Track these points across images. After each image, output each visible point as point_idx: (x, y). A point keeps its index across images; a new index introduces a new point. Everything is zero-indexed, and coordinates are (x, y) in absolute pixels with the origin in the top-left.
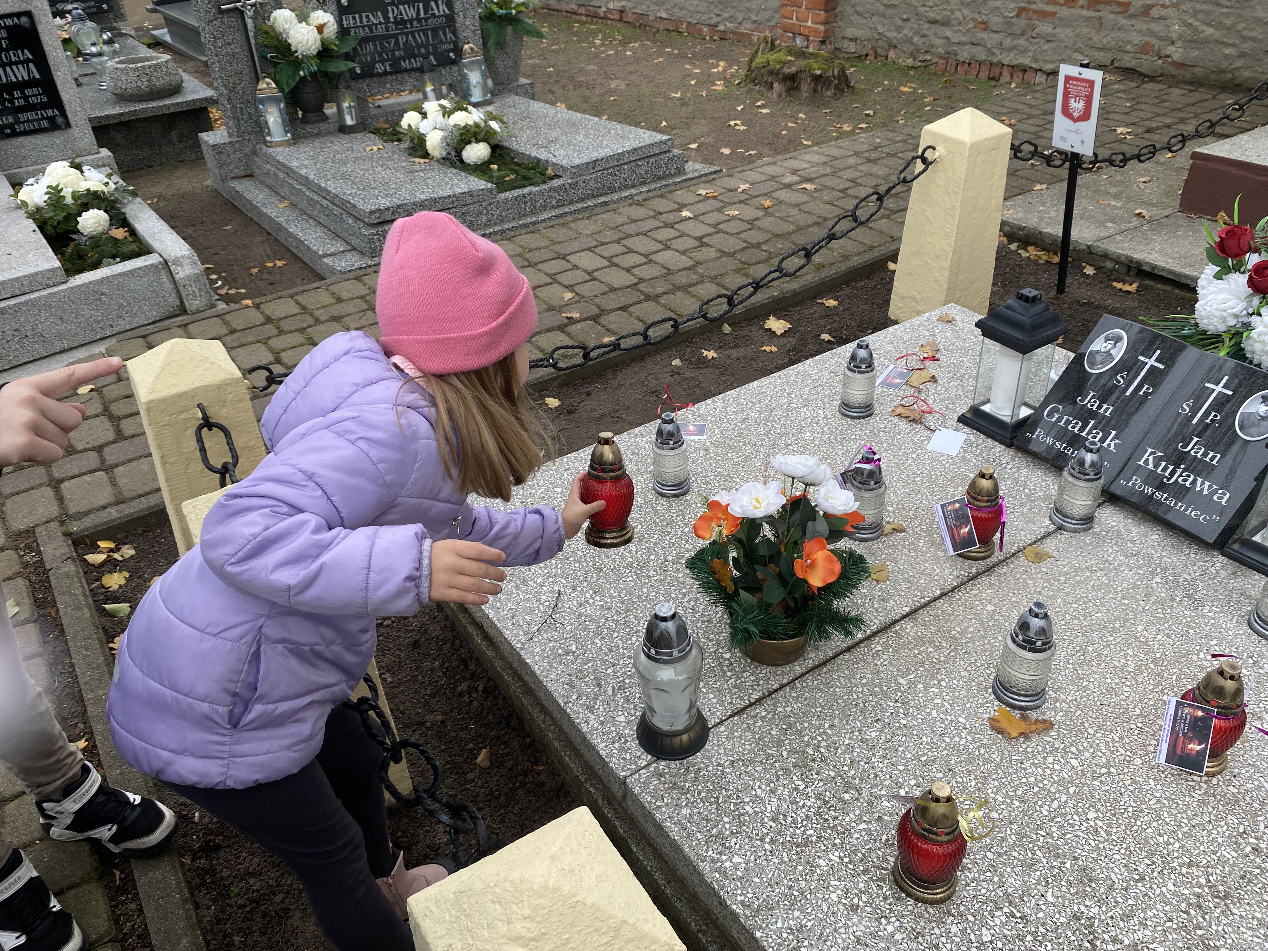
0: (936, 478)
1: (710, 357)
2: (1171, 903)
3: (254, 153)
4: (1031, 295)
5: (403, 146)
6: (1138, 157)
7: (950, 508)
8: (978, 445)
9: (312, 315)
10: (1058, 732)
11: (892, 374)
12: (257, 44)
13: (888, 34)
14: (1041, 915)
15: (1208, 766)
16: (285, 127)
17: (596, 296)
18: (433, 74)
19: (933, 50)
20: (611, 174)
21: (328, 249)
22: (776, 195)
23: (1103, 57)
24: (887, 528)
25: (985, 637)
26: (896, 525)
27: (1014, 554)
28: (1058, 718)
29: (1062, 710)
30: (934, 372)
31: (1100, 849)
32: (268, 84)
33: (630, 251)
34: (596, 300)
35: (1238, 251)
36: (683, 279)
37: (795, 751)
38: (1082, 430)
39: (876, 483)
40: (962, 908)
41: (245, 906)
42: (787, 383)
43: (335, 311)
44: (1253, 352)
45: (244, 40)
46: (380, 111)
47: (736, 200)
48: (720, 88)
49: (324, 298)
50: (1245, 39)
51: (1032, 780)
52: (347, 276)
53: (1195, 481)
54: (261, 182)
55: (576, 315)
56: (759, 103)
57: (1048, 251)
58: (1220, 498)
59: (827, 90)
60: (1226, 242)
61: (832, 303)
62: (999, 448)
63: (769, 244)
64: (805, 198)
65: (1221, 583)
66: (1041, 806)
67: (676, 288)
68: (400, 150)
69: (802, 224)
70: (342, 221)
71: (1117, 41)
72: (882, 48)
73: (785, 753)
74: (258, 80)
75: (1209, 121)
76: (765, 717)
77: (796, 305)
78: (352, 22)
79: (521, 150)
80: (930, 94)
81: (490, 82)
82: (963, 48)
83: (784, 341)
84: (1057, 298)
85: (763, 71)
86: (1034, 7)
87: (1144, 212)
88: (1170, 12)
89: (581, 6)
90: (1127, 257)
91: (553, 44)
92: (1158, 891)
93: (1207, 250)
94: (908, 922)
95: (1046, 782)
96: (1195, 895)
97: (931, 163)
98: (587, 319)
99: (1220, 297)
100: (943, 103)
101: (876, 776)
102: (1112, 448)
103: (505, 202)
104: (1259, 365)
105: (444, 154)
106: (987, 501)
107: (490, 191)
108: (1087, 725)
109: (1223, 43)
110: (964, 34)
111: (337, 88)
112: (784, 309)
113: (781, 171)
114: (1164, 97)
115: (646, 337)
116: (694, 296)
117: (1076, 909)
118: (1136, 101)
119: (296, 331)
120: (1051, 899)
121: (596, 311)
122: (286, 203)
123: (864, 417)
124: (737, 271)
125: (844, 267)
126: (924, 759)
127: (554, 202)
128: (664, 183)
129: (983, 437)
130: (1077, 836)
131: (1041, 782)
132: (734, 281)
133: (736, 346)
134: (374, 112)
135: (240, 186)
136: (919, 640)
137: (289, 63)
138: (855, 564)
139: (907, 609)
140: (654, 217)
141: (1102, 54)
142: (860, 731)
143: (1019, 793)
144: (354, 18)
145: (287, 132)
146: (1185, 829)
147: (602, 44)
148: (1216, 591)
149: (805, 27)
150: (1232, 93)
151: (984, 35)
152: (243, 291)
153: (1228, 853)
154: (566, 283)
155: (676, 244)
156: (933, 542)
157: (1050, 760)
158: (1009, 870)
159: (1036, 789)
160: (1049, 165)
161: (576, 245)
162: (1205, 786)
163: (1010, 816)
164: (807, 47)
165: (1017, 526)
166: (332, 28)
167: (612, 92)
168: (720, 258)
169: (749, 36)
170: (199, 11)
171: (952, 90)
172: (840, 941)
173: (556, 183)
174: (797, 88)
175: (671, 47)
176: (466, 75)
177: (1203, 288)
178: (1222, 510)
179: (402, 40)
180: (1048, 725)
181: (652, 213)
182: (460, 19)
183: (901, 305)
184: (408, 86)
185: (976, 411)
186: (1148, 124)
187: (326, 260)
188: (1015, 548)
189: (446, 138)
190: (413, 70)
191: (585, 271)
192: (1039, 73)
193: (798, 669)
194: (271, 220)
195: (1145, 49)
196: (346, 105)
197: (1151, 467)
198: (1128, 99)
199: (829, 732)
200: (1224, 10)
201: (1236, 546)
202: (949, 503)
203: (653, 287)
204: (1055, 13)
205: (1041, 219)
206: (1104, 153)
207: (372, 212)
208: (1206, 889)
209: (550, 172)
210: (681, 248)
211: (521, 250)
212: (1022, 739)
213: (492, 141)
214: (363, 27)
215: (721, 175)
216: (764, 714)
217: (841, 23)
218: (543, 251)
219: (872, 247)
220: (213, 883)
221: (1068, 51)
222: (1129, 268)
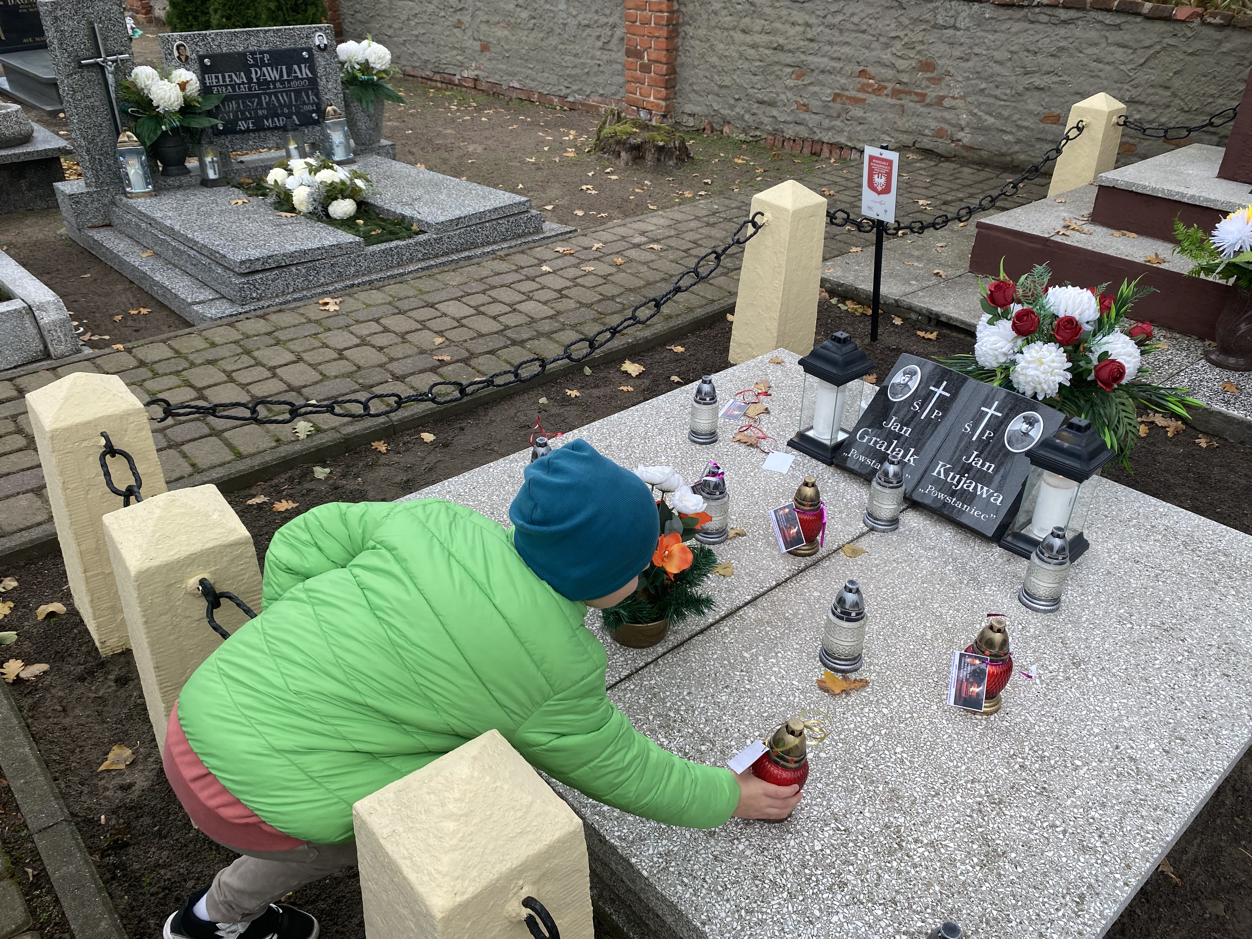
0: (771, 491)
1: (573, 396)
2: (959, 810)
3: (113, 203)
4: (842, 337)
5: (270, 200)
6: (934, 225)
7: (781, 513)
8: (804, 464)
9: (186, 359)
10: (872, 688)
11: (732, 407)
12: (117, 98)
13: (722, 111)
14: (860, 827)
15: (986, 706)
16: (146, 179)
17: (466, 341)
18: (297, 133)
19: (762, 127)
20: (474, 231)
21: (197, 297)
22: (627, 253)
23: (907, 139)
24: (731, 533)
25: (813, 617)
26: (738, 530)
27: (835, 551)
28: (872, 678)
29: (875, 671)
30: (767, 405)
31: (905, 775)
32: (129, 137)
33: (495, 301)
34: (465, 344)
35: (1003, 301)
36: (546, 327)
37: (660, 715)
38: (887, 448)
39: (721, 493)
40: (798, 827)
41: (158, 893)
42: (643, 415)
43: (211, 354)
44: (1019, 383)
45: (104, 93)
46: (242, 166)
47: (591, 257)
48: (572, 155)
49: (198, 342)
50: (1019, 127)
51: (852, 726)
52: (219, 322)
53: (976, 487)
54: (121, 232)
55: (447, 358)
56: (608, 170)
57: (863, 305)
58: (996, 500)
59: (669, 160)
60: (995, 294)
61: (679, 349)
62: (822, 466)
63: (622, 296)
64: (653, 257)
65: (998, 568)
66: (860, 746)
67: (539, 335)
68: (265, 203)
69: (651, 279)
70: (210, 270)
71: (917, 126)
72: (717, 123)
73: (651, 717)
74: (118, 134)
75: (990, 196)
76: (633, 690)
77: (648, 350)
78: (214, 81)
79: (386, 207)
80: (761, 166)
81: (352, 142)
82: (788, 126)
83: (638, 382)
84: (870, 345)
85: (611, 141)
86: (846, 93)
87: (941, 272)
88: (959, 103)
89: (435, 73)
90: (928, 310)
91: (410, 108)
92: (949, 802)
93: (981, 301)
94: (755, 841)
95: (863, 727)
96: (977, 803)
97: (760, 227)
98: (457, 361)
99: (993, 339)
100: (772, 174)
101: (727, 730)
102: (912, 463)
103: (373, 254)
104: (1024, 394)
105: (311, 208)
106: (811, 506)
107: (358, 244)
108: (895, 682)
109: (1002, 131)
110: (789, 115)
111: (199, 143)
112: (638, 354)
113: (631, 232)
114: (958, 175)
115: (516, 375)
116: (557, 342)
117: (887, 820)
118: (934, 177)
119: (171, 373)
120: (867, 814)
121: (466, 354)
122: (149, 253)
123: (710, 443)
124: (595, 320)
125: (689, 317)
126: (765, 715)
127: (420, 256)
128: (523, 240)
129: (808, 457)
130: (888, 766)
131: (860, 727)
132: (591, 330)
133: (597, 386)
134: (236, 167)
135: (99, 235)
136: (759, 622)
137: (150, 117)
138: (705, 557)
139: (749, 598)
140: (516, 271)
141: (905, 136)
142: (712, 696)
143: (842, 737)
144: (217, 77)
145: (148, 184)
146: (970, 755)
147: (458, 110)
148: (995, 575)
149: (648, 102)
150: (1012, 173)
151: (806, 116)
152: (107, 337)
153: (1002, 771)
154: (436, 329)
155: (537, 295)
156: (769, 543)
157: (866, 710)
158: (835, 795)
159: (856, 733)
160: (860, 231)
161: (444, 295)
162: (985, 722)
163: (835, 754)
164: (650, 120)
165: (837, 529)
166: (194, 85)
167: (469, 155)
168: (579, 308)
169: (597, 108)
170: (57, 65)
171: (780, 163)
172: (701, 860)
173: (422, 238)
174: (643, 158)
175: (524, 115)
176: (329, 135)
177: (981, 332)
178: (997, 509)
179: (265, 100)
180: (864, 683)
181: (514, 268)
182: (322, 82)
183: (739, 350)
184: (271, 144)
185: (801, 436)
186: (944, 197)
187: (195, 307)
188: (835, 546)
189: (312, 194)
190: (276, 128)
191: (454, 318)
192: (854, 151)
193: (660, 650)
194: (134, 269)
195: (939, 134)
196: (208, 159)
197: (942, 476)
198: (928, 176)
199: (687, 698)
200: (1002, 103)
201: (1009, 539)
202: (781, 509)
203: (518, 333)
204: (865, 100)
205: (857, 277)
206: (906, 221)
207: (242, 262)
208: (985, 798)
209: (415, 227)
210: (543, 299)
211: (390, 299)
212: (844, 696)
213: (359, 198)
214: (226, 86)
215: (576, 234)
216: (632, 687)
217: (680, 100)
218: (412, 300)
219: (714, 301)
220: (124, 876)
221: (877, 133)
222: (930, 319)
